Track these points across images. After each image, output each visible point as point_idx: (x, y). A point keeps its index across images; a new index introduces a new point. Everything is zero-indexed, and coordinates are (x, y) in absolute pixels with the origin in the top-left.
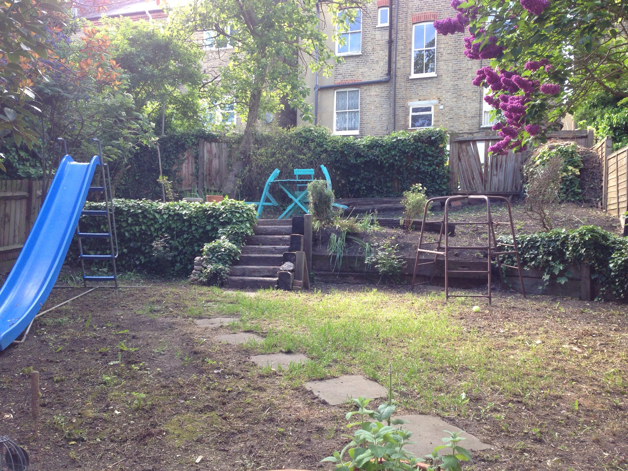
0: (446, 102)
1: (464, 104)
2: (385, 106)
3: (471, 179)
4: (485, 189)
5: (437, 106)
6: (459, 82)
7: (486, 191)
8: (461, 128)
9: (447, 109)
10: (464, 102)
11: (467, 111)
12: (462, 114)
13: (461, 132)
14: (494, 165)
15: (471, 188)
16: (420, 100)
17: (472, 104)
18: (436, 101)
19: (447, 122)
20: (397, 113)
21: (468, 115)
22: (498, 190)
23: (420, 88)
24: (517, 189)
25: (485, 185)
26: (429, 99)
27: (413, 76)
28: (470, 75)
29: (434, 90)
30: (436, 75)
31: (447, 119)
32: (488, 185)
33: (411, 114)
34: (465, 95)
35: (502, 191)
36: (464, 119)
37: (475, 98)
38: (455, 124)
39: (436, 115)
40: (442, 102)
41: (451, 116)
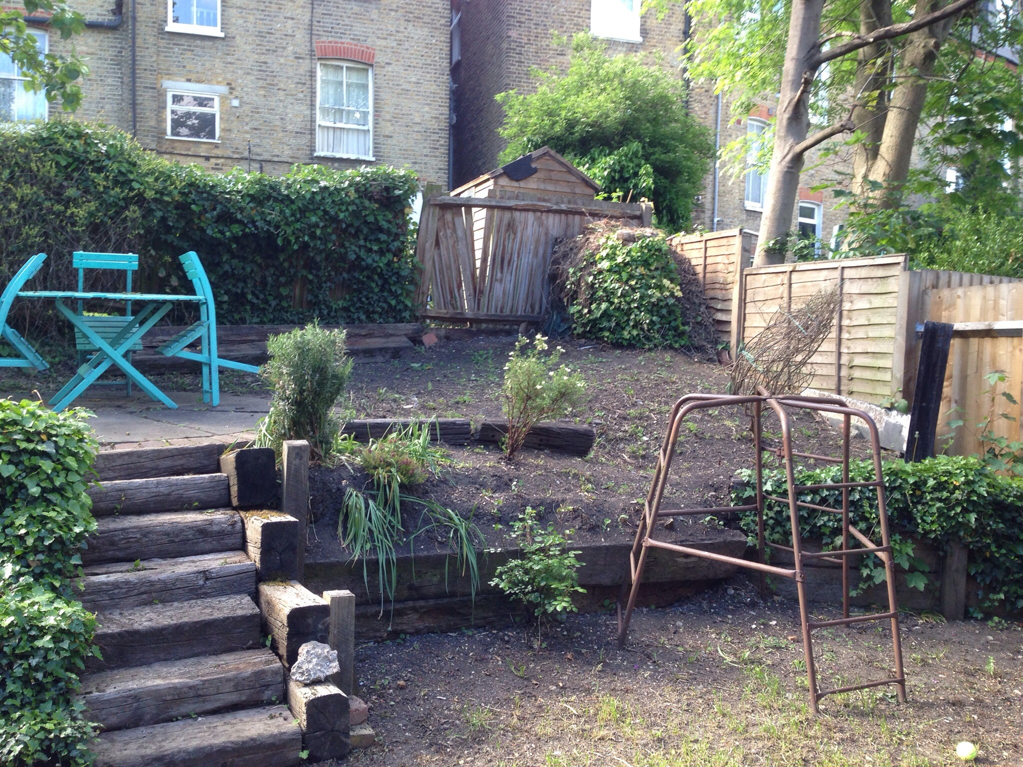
0: (244, 94)
1: (281, 105)
2: (109, 81)
3: (455, 286)
4: (478, 309)
5: (227, 98)
6: (270, 58)
7: (480, 312)
8: (276, 152)
9: (247, 108)
10: (281, 101)
11: (288, 119)
12: (278, 123)
13: (276, 159)
14: (498, 260)
15: (452, 305)
16: (189, 80)
17: (297, 107)
18: (224, 89)
19: (248, 136)
20: (140, 100)
21: (290, 127)
22: (501, 311)
23: (189, 55)
24: (533, 310)
25: (479, 300)
26: (209, 82)
27: (171, 27)
28: (290, 48)
29: (218, 64)
30: (222, 35)
31: (247, 128)
32: (484, 300)
33: (170, 106)
34: (282, 86)
35: (508, 313)
36: (281, 134)
37: (301, 95)
38: (265, 142)
39: (226, 117)
40: (235, 93)
41: (255, 124)
